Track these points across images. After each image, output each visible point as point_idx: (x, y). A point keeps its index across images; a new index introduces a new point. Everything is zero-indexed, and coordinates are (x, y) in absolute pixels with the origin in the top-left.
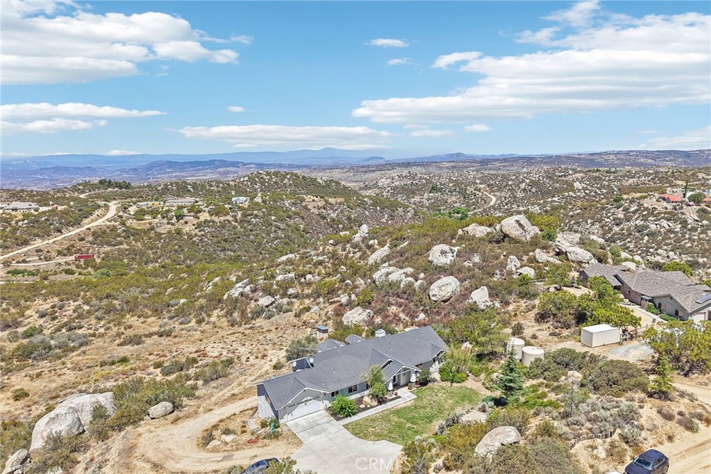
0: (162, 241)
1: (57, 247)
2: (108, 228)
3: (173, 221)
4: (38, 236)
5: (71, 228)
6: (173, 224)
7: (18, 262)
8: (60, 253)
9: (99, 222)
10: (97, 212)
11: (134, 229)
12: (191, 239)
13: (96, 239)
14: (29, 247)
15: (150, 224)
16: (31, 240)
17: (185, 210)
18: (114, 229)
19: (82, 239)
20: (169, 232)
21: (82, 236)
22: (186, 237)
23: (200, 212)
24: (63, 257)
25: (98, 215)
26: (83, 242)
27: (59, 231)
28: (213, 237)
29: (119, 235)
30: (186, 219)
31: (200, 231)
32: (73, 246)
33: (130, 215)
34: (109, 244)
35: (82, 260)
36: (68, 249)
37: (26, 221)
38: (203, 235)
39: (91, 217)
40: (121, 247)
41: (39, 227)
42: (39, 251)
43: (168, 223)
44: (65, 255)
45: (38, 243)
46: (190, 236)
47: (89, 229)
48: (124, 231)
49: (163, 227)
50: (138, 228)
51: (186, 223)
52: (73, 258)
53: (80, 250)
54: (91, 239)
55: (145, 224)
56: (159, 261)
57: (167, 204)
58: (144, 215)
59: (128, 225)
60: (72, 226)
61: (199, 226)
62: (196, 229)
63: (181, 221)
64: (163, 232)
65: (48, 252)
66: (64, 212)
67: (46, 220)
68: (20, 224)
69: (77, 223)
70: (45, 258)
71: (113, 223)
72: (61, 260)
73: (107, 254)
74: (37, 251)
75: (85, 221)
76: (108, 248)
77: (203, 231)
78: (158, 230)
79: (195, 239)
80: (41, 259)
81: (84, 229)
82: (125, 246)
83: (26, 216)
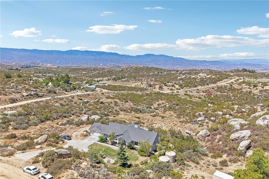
0: (241, 94)
1: (204, 90)
2: (224, 86)
3: (251, 88)
4: (200, 85)
5: (212, 84)
6: (251, 89)
7: (190, 92)
8: (203, 92)
9: (223, 84)
10: (225, 80)
11: (234, 88)
12: (254, 96)
13: (217, 89)
14: (196, 88)
15: (242, 87)
16: (198, 86)
17: (260, 84)
18: (226, 87)
19: (213, 88)
20: (247, 91)
21: (214, 87)
22: (252, 95)
23: (266, 85)
24: (203, 93)
25: (224, 81)
26: (213, 89)
27: (208, 85)
28: (265, 97)
29: (226, 89)
30: (258, 87)
31: (260, 93)
32: (208, 90)
33: (237, 82)
34: (221, 92)
35: (207, 95)
36: (206, 91)
37: (200, 80)
38: (260, 95)
39: (221, 81)
40: (224, 93)
41: (203, 82)
42: (198, 90)
43: (249, 88)
44: (204, 93)
45: (199, 87)
46: (254, 95)
47: (217, 85)
48: (229, 88)
49: (246, 89)
50: (236, 88)
51: (257, 89)
52: (205, 94)
53: (210, 92)
54: (216, 89)
55: (240, 87)
56: (233, 102)
57: (257, 80)
58: (244, 83)
59: (233, 86)
60: (213, 83)
61: (261, 91)
62: (259, 92)
63: (255, 88)
64: (244, 91)
65: (200, 90)
66: (213, 79)
67: (206, 80)
68: (198, 80)
69: (215, 83)
70: (198, 92)
71: (228, 85)
72: (202, 94)
73: (217, 95)
74: (197, 90)
75: (219, 82)
76: (219, 93)
77: (262, 94)
78: (243, 90)
79: (255, 96)
80: (196, 92)
81: (216, 85)
82: (226, 94)
83: (201, 78)
